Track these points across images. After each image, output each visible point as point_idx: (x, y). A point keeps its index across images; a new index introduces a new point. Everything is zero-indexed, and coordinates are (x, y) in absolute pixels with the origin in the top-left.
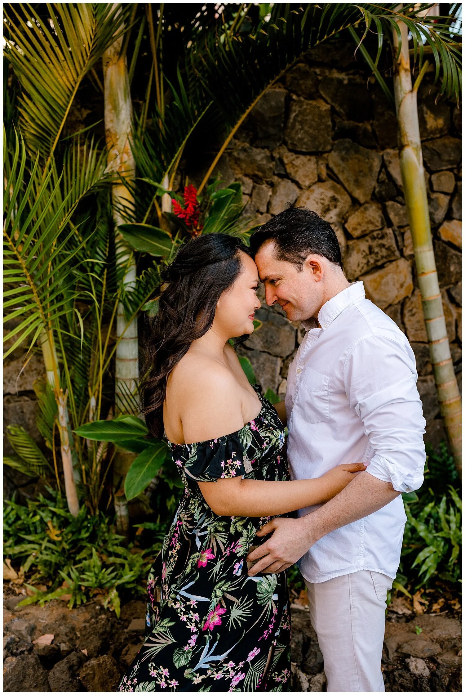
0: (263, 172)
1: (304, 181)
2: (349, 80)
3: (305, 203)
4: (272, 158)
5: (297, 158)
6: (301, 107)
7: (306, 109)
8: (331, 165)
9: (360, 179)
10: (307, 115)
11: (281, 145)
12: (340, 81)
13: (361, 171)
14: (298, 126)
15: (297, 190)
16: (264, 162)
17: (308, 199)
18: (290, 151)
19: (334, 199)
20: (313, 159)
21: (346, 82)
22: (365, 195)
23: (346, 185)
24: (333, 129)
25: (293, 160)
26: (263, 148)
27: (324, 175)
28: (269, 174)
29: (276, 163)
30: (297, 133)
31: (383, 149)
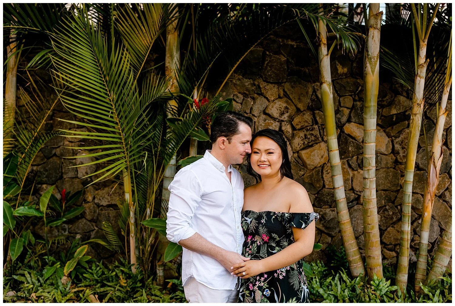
0: (249, 91)
1: (271, 98)
2: (297, 45)
3: (271, 109)
4: (254, 85)
5: (268, 85)
6: (270, 58)
7: (273, 60)
8: (286, 90)
9: (301, 98)
10: (274, 63)
11: (259, 78)
12: (292, 46)
13: (302, 94)
14: (269, 68)
15: (267, 102)
16: (250, 86)
17: (273, 107)
18: (264, 81)
19: (286, 108)
20: (276, 86)
21: (295, 46)
22: (303, 106)
23: (294, 101)
24: (288, 71)
25: (265, 86)
26: (249, 79)
27: (282, 95)
28: (251, 93)
29: (256, 87)
30: (268, 72)
31: (314, 82)
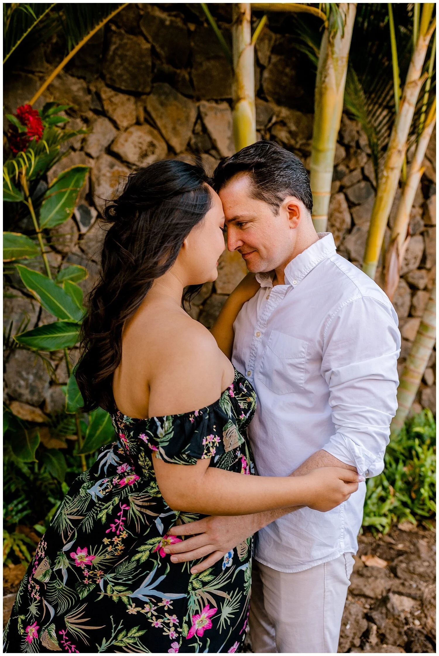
0: (79, 104)
1: (122, 122)
2: (171, 21)
3: (123, 145)
4: (89, 91)
5: (116, 95)
6: (121, 40)
7: (126, 44)
8: (149, 108)
9: (179, 128)
10: (128, 50)
11: (97, 79)
12: (162, 21)
13: (179, 119)
14: (118, 61)
15: (114, 130)
16: (81, 94)
17: (126, 141)
18: (108, 86)
19: (152, 145)
20: (132, 99)
21: (168, 23)
22: (181, 144)
23: (164, 131)
24: (153, 71)
25: (112, 97)
26: (79, 78)
27: (142, 119)
28: (84, 107)
29: (92, 97)
30: (116, 68)
31: (198, 100)
